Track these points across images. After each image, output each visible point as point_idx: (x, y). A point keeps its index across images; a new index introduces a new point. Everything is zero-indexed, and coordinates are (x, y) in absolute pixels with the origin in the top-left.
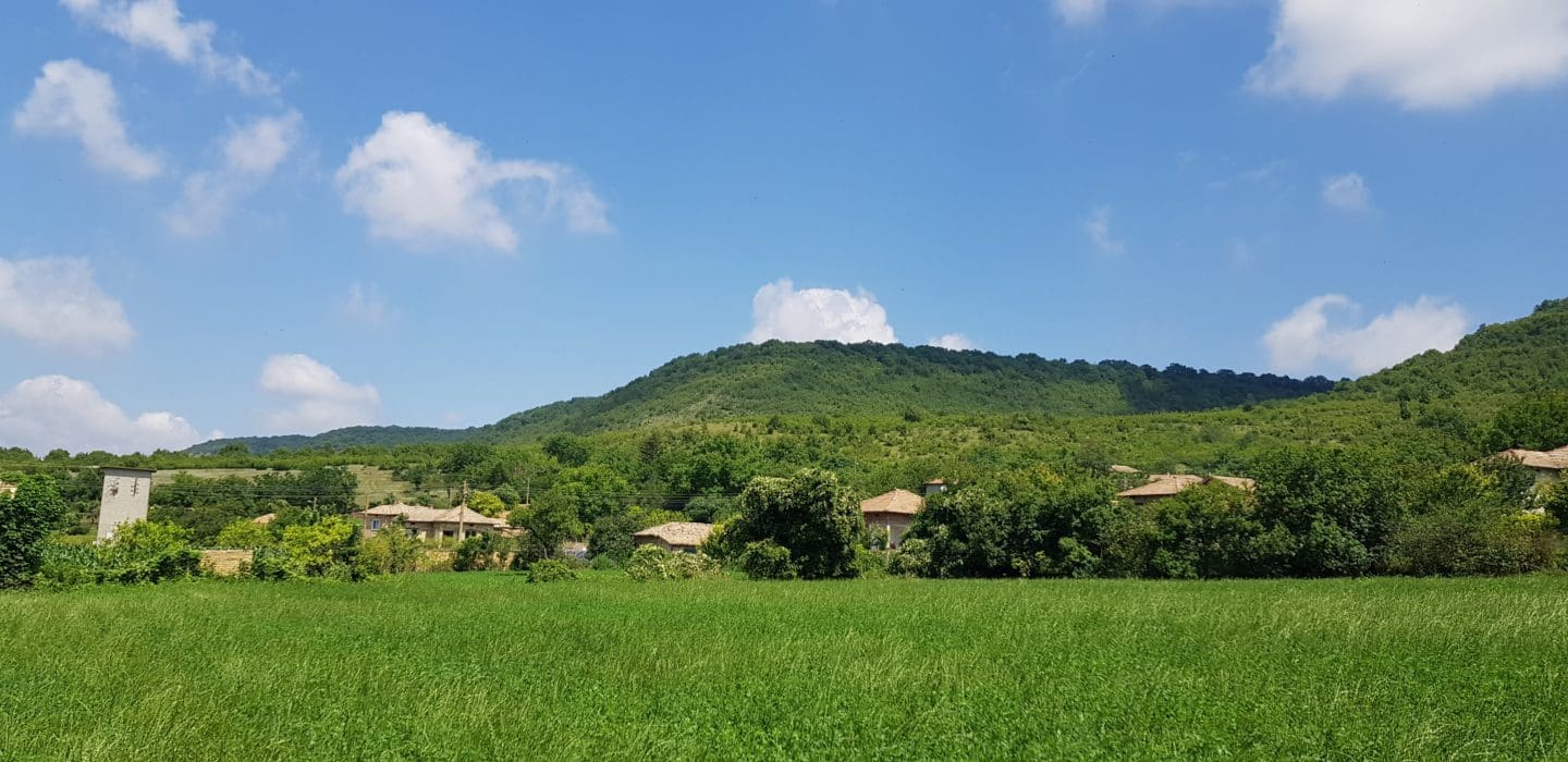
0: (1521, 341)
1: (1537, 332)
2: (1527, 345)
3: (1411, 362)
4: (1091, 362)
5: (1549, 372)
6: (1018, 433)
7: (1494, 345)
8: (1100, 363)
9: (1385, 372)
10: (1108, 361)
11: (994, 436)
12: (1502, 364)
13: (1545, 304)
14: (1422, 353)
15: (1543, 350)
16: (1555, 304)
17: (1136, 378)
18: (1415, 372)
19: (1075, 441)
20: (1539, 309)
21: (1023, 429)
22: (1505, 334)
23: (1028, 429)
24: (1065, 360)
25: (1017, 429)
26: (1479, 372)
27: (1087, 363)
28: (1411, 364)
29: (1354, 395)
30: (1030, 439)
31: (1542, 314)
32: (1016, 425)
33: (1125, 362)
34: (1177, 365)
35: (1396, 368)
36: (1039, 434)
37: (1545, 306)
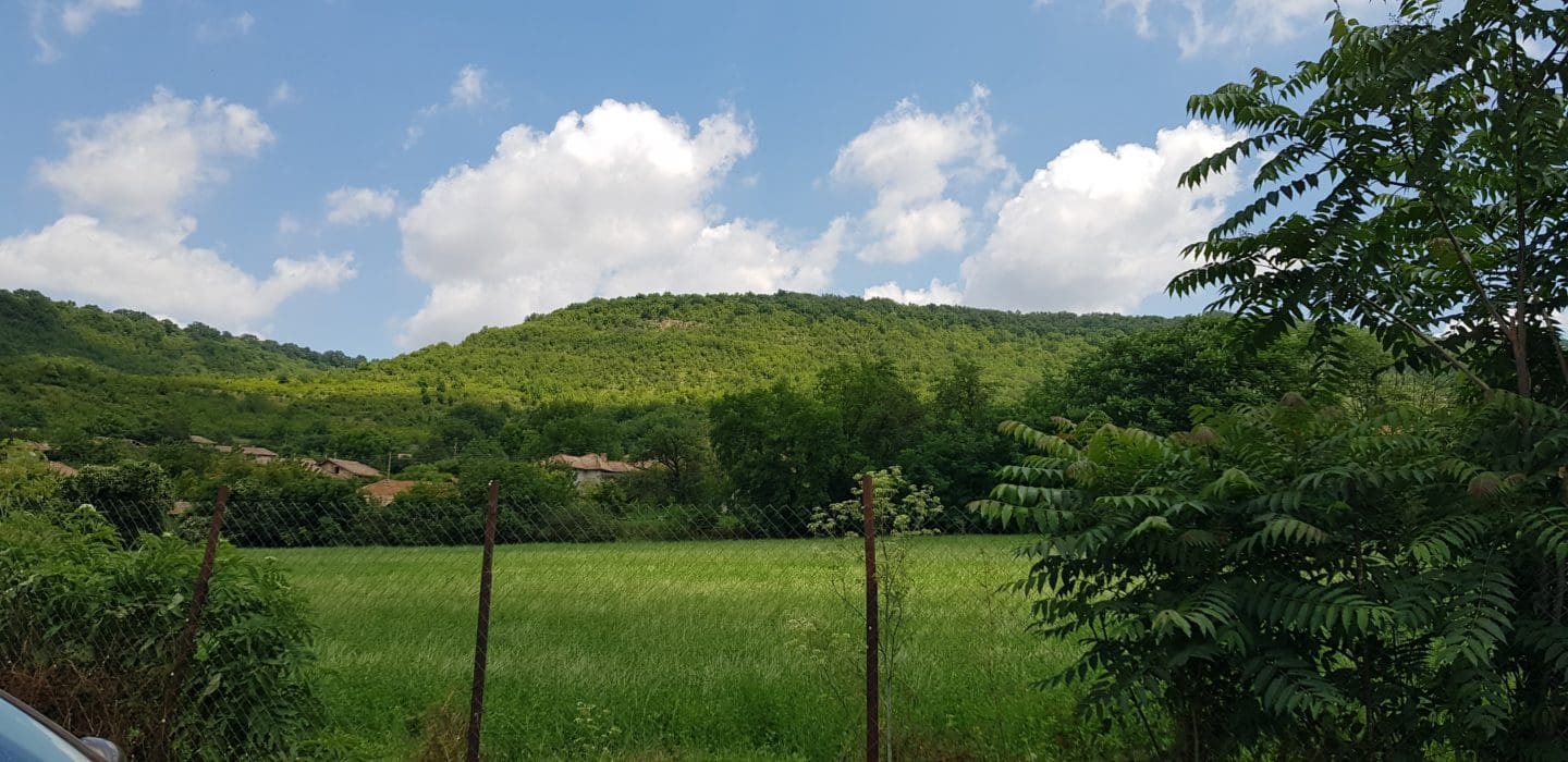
0: (513, 344)
1: (525, 338)
2: (517, 349)
3: (426, 350)
4: (105, 310)
5: (532, 373)
6: (48, 388)
7: (493, 345)
8: (115, 312)
9: (404, 357)
10: (125, 311)
11: (18, 389)
12: (498, 362)
13: (533, 316)
14: (436, 344)
15: (528, 355)
16: (541, 317)
17: (155, 333)
18: (430, 361)
19: (115, 402)
20: (528, 320)
21: (53, 384)
22: (502, 337)
23: (58, 384)
24: (74, 303)
25: (46, 384)
26: (480, 367)
27: (100, 310)
28: (426, 353)
29: (378, 377)
30: (63, 395)
31: (531, 325)
32: (44, 378)
33: (144, 314)
34: (200, 324)
35: (413, 355)
36: (72, 391)
37: (533, 318)
